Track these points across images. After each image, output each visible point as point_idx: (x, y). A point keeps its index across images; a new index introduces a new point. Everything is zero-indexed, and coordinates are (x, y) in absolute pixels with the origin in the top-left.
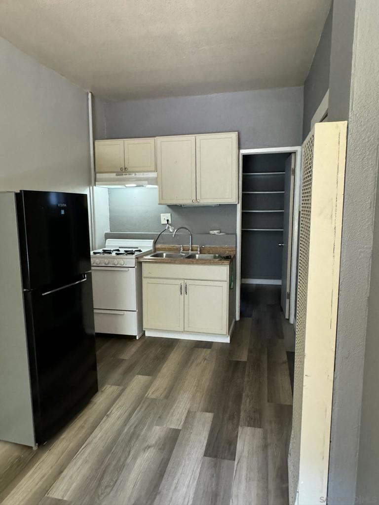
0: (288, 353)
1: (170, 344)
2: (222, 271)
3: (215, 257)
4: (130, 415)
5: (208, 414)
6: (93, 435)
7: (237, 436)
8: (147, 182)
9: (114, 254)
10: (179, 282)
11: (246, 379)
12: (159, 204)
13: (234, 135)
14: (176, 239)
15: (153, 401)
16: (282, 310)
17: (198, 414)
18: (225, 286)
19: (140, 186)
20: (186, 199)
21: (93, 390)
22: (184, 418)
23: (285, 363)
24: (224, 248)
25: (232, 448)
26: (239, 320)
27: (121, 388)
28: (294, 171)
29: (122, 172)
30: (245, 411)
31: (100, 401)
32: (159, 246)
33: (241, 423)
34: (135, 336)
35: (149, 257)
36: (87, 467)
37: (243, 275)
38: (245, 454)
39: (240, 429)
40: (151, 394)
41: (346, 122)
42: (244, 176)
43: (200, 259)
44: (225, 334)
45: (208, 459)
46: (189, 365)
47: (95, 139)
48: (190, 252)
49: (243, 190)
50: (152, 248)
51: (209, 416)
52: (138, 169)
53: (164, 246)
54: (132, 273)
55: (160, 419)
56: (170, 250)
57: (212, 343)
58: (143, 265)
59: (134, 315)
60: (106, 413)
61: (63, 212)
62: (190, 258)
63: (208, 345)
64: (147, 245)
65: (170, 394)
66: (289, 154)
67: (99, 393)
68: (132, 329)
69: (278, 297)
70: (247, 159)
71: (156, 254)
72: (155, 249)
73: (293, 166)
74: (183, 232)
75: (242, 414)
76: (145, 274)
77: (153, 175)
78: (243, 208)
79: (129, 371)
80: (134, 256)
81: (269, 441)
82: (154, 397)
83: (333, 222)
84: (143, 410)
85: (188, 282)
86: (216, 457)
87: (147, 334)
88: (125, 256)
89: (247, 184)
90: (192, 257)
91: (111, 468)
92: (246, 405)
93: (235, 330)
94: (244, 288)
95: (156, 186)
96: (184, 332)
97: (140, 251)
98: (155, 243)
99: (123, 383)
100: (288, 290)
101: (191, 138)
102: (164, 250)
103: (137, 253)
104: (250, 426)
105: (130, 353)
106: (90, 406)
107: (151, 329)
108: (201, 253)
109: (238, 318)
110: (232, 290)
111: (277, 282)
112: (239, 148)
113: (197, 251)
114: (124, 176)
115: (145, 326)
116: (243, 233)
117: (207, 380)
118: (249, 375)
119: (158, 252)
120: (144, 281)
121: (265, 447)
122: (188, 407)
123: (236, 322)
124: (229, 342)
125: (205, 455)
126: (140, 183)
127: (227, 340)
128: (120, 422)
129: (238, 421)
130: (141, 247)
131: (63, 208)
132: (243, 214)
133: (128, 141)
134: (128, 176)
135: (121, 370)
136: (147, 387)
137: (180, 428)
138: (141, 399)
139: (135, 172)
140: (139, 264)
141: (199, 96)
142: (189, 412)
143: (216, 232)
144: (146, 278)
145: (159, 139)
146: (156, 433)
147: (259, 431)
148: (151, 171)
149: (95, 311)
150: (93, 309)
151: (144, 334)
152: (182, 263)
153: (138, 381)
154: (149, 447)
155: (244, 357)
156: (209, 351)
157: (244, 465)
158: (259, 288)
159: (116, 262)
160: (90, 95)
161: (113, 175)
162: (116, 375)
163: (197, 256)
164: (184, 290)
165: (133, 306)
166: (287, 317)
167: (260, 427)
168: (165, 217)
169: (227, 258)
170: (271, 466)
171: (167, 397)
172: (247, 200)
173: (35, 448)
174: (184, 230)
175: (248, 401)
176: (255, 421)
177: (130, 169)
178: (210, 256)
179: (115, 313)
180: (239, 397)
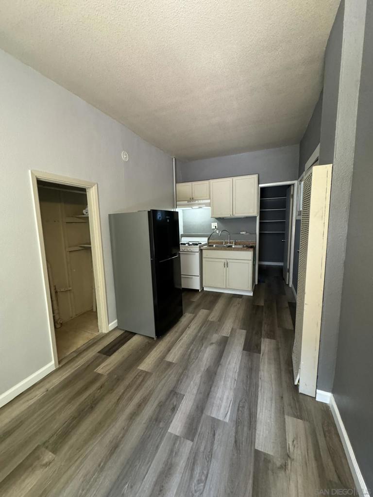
0: (289, 303)
1: (218, 296)
2: (248, 255)
3: (244, 247)
4: (201, 328)
5: (243, 331)
6: (183, 335)
7: (261, 343)
8: (204, 205)
9: (187, 245)
10: (223, 260)
11: (264, 314)
12: (212, 217)
13: (255, 177)
14: (221, 237)
15: (212, 323)
16: (284, 279)
17: (238, 331)
18: (251, 263)
19: (200, 208)
20: (227, 214)
21: (180, 315)
22: (230, 331)
23: (287, 307)
24: (250, 242)
25: (259, 348)
26: (258, 285)
27: (194, 315)
28: (293, 195)
29: (191, 201)
30: (265, 330)
31: (184, 320)
32: (210, 241)
33: (263, 336)
34: (198, 290)
35: (206, 247)
36: (182, 349)
37: (260, 260)
38: (266, 351)
39: (262, 339)
40: (210, 319)
41: (332, 165)
42: (261, 200)
43: (234, 248)
44: (250, 290)
45: (245, 352)
46: (230, 305)
47: (176, 183)
48: (229, 244)
49: (260, 209)
50: (207, 242)
51: (244, 332)
52: (200, 198)
53: (214, 241)
54: (197, 255)
55: (217, 331)
56: (217, 243)
57: (242, 295)
58: (203, 251)
59: (198, 279)
60: (187, 326)
61: (168, 221)
62: (229, 248)
63: (240, 296)
64: (204, 241)
65: (221, 319)
66: (289, 186)
67: (183, 317)
68: (197, 286)
69: (281, 272)
70: (262, 189)
71: (209, 245)
72: (209, 243)
73: (292, 193)
74: (225, 233)
75: (263, 332)
76: (204, 255)
77: (208, 201)
78: (260, 219)
79: (198, 307)
80: (198, 246)
81: (280, 346)
82: (212, 320)
83: (323, 220)
84: (207, 326)
85: (228, 261)
86: (249, 351)
87: (205, 289)
88: (193, 246)
89: (263, 205)
90: (230, 246)
91: (194, 351)
92: (265, 328)
93: (256, 289)
94: (260, 266)
95: (210, 208)
96: (226, 289)
97: (200, 243)
98: (208, 239)
99: (195, 312)
100: (288, 267)
101: (230, 179)
102: (214, 243)
103: (199, 245)
104: (268, 338)
105: (196, 298)
106: (179, 322)
107: (206, 287)
108: (235, 245)
109: (257, 283)
110: (254, 265)
111: (281, 264)
112: (259, 184)
113: (233, 243)
114: (192, 203)
115: (203, 285)
116: (260, 234)
117: (241, 313)
118: (265, 313)
119: (210, 244)
120: (204, 259)
121: (278, 349)
122: (232, 326)
123: (255, 285)
124: (252, 295)
125: (243, 350)
126: (200, 206)
127: (251, 294)
128: (195, 331)
129: (261, 335)
130: (202, 241)
131: (168, 219)
132: (261, 223)
133: (194, 183)
134: (194, 202)
135: (193, 306)
136: (208, 315)
137: (228, 336)
138: (205, 321)
139: (198, 200)
140: (201, 250)
141: (234, 155)
142: (232, 329)
143: (244, 233)
144: (205, 258)
145: (212, 181)
146: (215, 337)
147: (273, 341)
148: (207, 199)
149: (182, 276)
150: (181, 275)
151: (203, 289)
152: (226, 250)
153: (203, 313)
154: (212, 344)
155: (262, 303)
156: (241, 299)
157: (266, 357)
158: (269, 267)
159: (188, 249)
160: (174, 159)
161: (186, 202)
162: (191, 308)
163: (233, 246)
164: (226, 265)
165: (198, 273)
166: (287, 283)
167: (274, 339)
168: (214, 225)
169: (251, 247)
170: (282, 358)
171: (219, 320)
172: (262, 214)
173: (155, 339)
174: (226, 232)
175: (266, 326)
176: (271, 335)
177: (195, 198)
178: (241, 246)
179: (189, 277)
180: (260, 324)
